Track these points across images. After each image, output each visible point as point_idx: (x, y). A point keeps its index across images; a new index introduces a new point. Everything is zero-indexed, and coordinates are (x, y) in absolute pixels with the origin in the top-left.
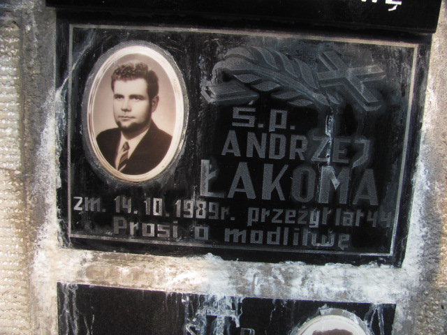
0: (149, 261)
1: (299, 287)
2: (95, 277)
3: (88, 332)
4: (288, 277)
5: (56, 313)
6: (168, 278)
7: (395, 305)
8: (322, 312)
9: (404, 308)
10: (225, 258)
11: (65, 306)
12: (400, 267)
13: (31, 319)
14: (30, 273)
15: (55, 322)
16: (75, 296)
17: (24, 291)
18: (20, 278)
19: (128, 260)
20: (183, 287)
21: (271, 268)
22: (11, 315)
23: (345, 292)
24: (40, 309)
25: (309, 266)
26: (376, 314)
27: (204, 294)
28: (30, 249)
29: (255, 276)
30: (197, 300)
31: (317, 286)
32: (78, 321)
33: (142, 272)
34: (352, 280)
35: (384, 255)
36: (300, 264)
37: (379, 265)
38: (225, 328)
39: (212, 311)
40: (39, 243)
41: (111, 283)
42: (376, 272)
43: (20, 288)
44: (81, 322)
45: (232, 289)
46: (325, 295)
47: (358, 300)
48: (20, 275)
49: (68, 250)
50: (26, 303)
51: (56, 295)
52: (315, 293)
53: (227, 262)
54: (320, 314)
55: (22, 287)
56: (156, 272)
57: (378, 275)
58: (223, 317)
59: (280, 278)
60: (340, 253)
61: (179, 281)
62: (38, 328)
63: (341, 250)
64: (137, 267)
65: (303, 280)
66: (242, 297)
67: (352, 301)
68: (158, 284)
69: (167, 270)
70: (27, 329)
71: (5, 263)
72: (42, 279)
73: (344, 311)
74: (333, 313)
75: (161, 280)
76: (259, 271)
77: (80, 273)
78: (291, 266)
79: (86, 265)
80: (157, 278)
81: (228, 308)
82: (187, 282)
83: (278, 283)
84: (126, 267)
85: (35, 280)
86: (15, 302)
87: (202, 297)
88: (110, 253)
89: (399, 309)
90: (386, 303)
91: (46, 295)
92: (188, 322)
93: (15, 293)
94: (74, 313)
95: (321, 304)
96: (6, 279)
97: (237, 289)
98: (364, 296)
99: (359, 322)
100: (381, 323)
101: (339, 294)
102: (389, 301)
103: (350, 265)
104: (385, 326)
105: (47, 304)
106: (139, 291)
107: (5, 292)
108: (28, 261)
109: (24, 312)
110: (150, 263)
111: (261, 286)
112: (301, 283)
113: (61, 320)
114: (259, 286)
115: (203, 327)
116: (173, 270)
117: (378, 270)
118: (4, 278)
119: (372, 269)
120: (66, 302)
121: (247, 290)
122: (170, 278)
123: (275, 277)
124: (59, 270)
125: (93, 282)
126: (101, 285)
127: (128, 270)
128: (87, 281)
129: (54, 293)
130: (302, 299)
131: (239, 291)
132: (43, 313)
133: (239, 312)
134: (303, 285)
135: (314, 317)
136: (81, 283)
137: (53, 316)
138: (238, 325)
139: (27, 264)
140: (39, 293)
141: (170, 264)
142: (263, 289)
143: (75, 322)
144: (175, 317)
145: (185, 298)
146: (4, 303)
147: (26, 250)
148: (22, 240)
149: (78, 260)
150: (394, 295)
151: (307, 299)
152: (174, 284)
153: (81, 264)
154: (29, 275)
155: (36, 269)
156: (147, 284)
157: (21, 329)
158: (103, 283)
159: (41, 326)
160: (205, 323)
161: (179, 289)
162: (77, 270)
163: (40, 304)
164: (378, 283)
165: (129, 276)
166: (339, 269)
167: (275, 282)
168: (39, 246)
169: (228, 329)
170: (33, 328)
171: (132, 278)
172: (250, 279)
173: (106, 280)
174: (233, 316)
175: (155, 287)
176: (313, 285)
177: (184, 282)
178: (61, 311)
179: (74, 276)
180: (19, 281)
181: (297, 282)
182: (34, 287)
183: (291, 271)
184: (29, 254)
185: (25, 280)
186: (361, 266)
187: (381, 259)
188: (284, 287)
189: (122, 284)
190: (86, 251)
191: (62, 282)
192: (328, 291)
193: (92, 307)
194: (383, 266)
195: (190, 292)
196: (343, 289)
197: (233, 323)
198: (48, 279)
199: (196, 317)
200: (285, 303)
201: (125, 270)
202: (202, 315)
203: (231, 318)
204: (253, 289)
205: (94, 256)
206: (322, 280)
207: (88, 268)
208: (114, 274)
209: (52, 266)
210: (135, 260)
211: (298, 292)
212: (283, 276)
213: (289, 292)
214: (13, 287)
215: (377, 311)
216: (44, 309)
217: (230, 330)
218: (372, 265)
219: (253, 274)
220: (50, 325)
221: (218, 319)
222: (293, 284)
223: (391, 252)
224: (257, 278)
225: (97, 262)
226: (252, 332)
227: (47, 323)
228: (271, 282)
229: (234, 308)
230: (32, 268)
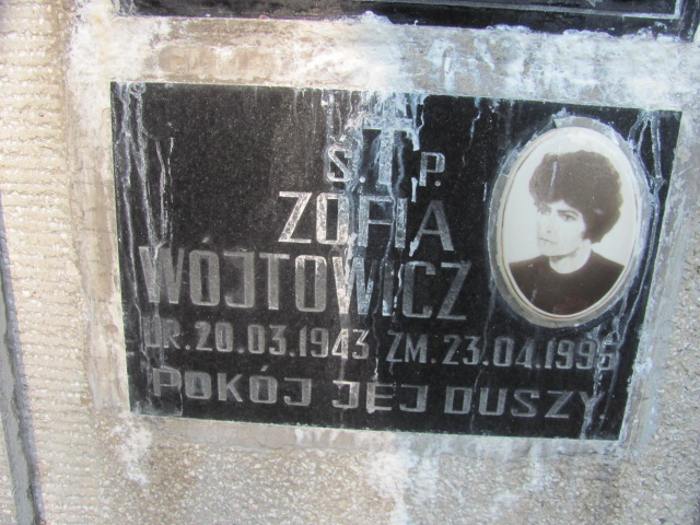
0: (267, 33)
1: (519, 76)
2: (175, 66)
3: (163, 170)
4: (501, 59)
5: (110, 140)
6: (299, 63)
7: (680, 113)
8: (558, 122)
9: (695, 120)
10: (394, 21)
11: (123, 124)
12: (692, 40)
13: (68, 154)
14: (64, 68)
15: (108, 157)
16: (140, 105)
17: (55, 104)
18: (49, 80)
19: (231, 32)
20: (323, 77)
21: (472, 39)
22: (36, 148)
23: (596, 87)
24: (83, 135)
25: (537, 36)
26: (648, 129)
27: (358, 90)
28: (63, 25)
29: (445, 56)
30: (347, 102)
31: (549, 75)
32: (146, 151)
33: (254, 54)
34: (608, 65)
35: (664, 17)
36: (522, 32)
37: (655, 36)
38: (395, 152)
39: (372, 122)
40: (79, 11)
41: (201, 77)
42: (650, 50)
43: (48, 98)
44: (151, 153)
45: (407, 79)
46: (562, 91)
47: (619, 103)
48: (48, 74)
49: (130, 18)
50: (59, 124)
51: (109, 105)
52: (547, 87)
53: (398, 26)
54: (554, 126)
55: (52, 96)
56: (278, 51)
57: (653, 54)
58: (391, 131)
59: (487, 59)
60: (589, 12)
61: (317, 67)
62: (80, 169)
63: (591, 7)
64: (246, 45)
65: (526, 64)
66: (423, 94)
67: (608, 105)
68: (282, 74)
69: (297, 48)
70: (63, 172)
71: (23, 54)
72: (85, 77)
73: (594, 121)
74: (576, 124)
75: (286, 66)
76: (453, 45)
77: (149, 63)
78: (507, 34)
79: (159, 47)
80: (279, 63)
81: (400, 114)
82: (330, 69)
83: (483, 68)
84: (227, 48)
85: (73, 80)
86: (42, 124)
87: (356, 97)
88: (200, 19)
89: (685, 122)
90: (664, 109)
91: (91, 107)
92: (332, 142)
93: (41, 107)
94: (140, 137)
95: (556, 108)
96: (25, 84)
97: (414, 80)
98: (629, 95)
99: (620, 141)
100: (657, 145)
101: (585, 92)
102: (670, 106)
103: (606, 35)
104: (662, 152)
105: (95, 124)
106: (249, 90)
107: (24, 108)
108: (61, 47)
109: (57, 141)
110: (269, 36)
111: (456, 73)
112: (522, 69)
113: (119, 150)
114: (452, 74)
115: (357, 152)
116: (307, 47)
117: (653, 45)
118: (21, 82)
119: (643, 44)
120: (126, 117)
121: (431, 82)
122: (302, 61)
123: (479, 59)
124: (113, 58)
125: (171, 77)
126: (184, 82)
127: (230, 53)
128: (161, 77)
129: (106, 102)
130: (525, 98)
131: (418, 84)
132: (88, 140)
133: (419, 123)
134: (524, 74)
135: (545, 131)
136: (151, 81)
137: (105, 145)
138: (416, 147)
139: (59, 52)
140: (80, 105)
141: (302, 35)
142: (458, 80)
143: (142, 153)
144: (310, 134)
145: (327, 99)
146: (23, 128)
147: (57, 28)
148: (49, 8)
149: (145, 38)
150: (678, 96)
151: (533, 99)
152: (308, 74)
153: (151, 45)
154: (64, 74)
155: (74, 60)
156: (263, 76)
157: (53, 172)
158: (189, 77)
159: (85, 166)
160: (360, 143)
161: (317, 82)
162: (144, 57)
163: (83, 123)
164: (652, 73)
165: (232, 62)
166: (586, 43)
167: (478, 67)
168: (79, 17)
169: (399, 155)
170: (72, 169)
171: (237, 64)
172: (437, 62)
173: (193, 72)
174: (408, 130)
175: (277, 81)
176: (542, 74)
177: (324, 70)
178: (117, 134)
179: (140, 68)
180: (47, 86)
181: (516, 67)
182: (71, 94)
183: (506, 44)
184: (63, 34)
185: (56, 83)
186: (625, 37)
187: (659, 24)
188: (495, 76)
189: (220, 77)
190: (160, 18)
191: (118, 81)
192: (568, 85)
193: (170, 124)
194: (661, 38)
195: (336, 87)
196: (592, 83)
197: (408, 143)
198: (94, 78)
199: (346, 133)
200: (496, 105)
201: (224, 53)
202: (356, 129)
203: (404, 134)
204: (442, 79)
205: (174, 27)
206: (557, 65)
207: (163, 51)
208: (206, 60)
209: (102, 53)
210: (242, 31)
211: (517, 86)
212: (492, 54)
213: (501, 85)
214: (37, 98)
215: (649, 123)
216: (90, 133)
217: (404, 157)
218: (644, 34)
219: (443, 50)
220: (100, 162)
221: (381, 136)
222: (509, 71)
223: (677, 11)
224: (448, 60)
225: (178, 41)
226: (441, 159)
227: (95, 158)
228: (472, 67)
229: (410, 115)
230: (69, 59)
